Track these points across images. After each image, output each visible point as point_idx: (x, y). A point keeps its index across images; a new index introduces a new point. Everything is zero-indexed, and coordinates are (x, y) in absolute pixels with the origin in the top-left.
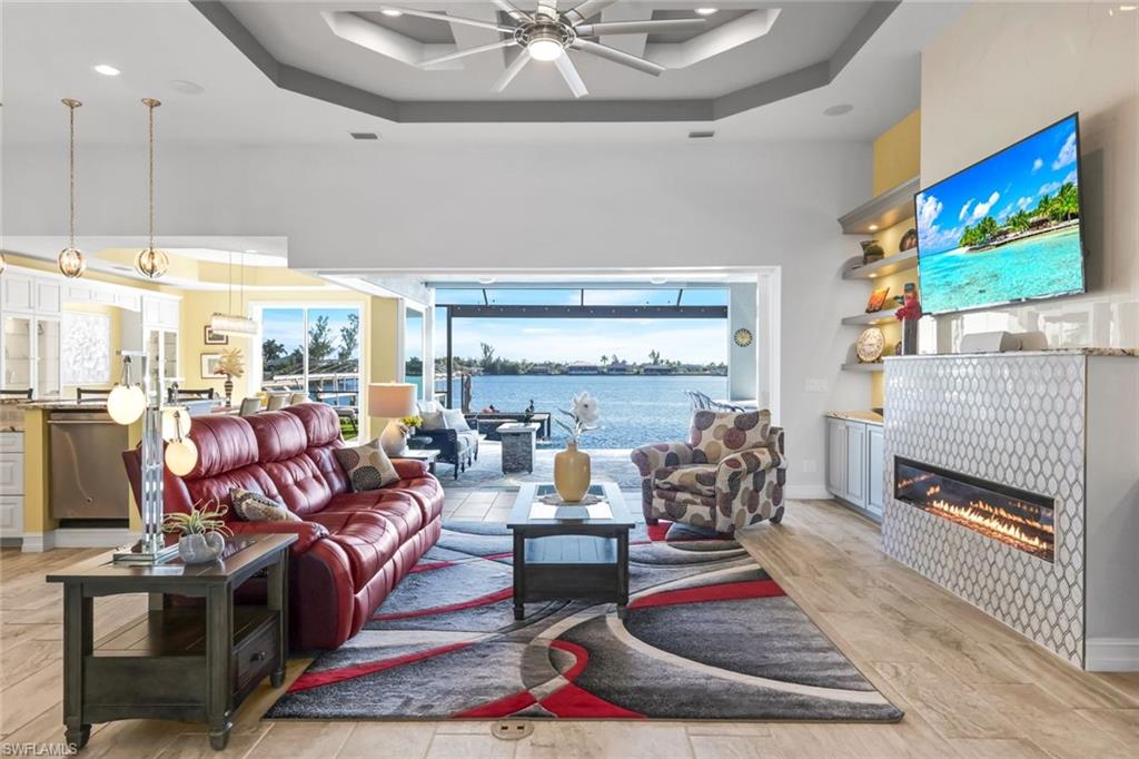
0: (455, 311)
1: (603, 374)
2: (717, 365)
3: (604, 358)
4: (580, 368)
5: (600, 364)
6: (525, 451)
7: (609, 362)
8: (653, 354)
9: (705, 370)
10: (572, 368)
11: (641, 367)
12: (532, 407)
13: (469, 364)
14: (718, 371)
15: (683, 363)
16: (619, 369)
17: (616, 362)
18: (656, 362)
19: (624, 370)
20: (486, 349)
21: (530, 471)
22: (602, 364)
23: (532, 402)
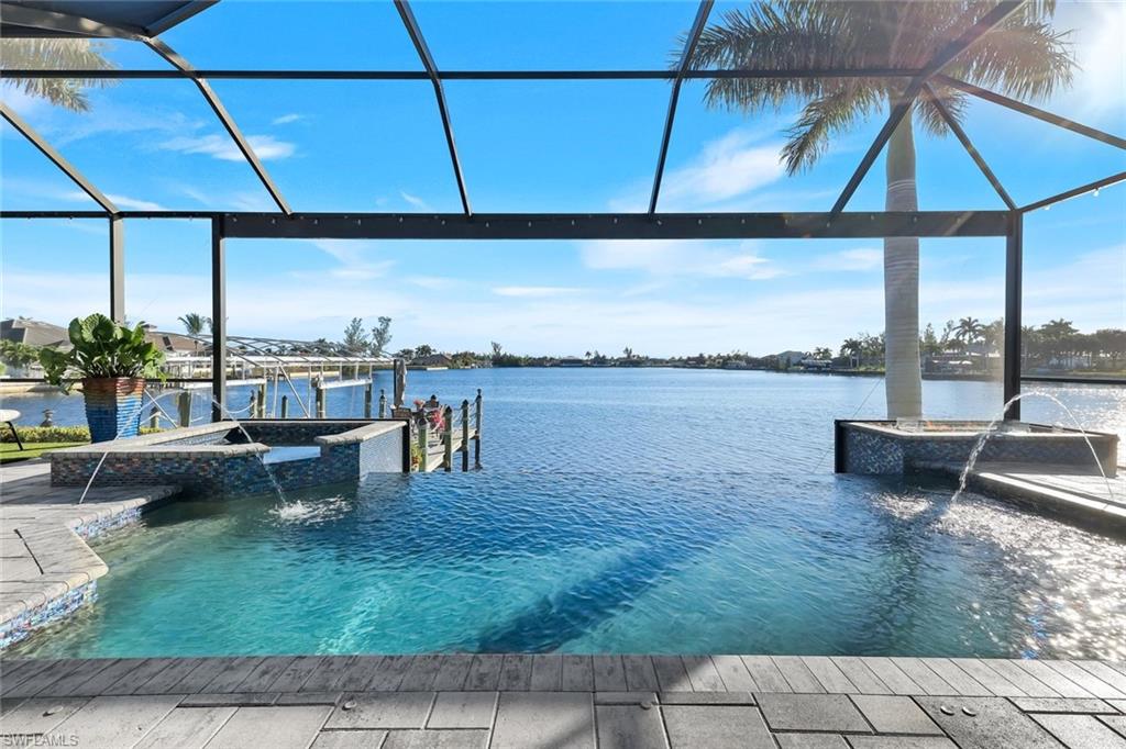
0: (226, 225)
1: (587, 366)
2: (677, 358)
3: (588, 354)
4: (569, 361)
7: (592, 357)
8: (627, 350)
9: (667, 362)
10: (562, 361)
11: (617, 360)
14: (677, 364)
15: (651, 357)
16: (600, 362)
17: (597, 357)
18: (629, 356)
19: (604, 363)
20: (496, 347)
22: (586, 358)
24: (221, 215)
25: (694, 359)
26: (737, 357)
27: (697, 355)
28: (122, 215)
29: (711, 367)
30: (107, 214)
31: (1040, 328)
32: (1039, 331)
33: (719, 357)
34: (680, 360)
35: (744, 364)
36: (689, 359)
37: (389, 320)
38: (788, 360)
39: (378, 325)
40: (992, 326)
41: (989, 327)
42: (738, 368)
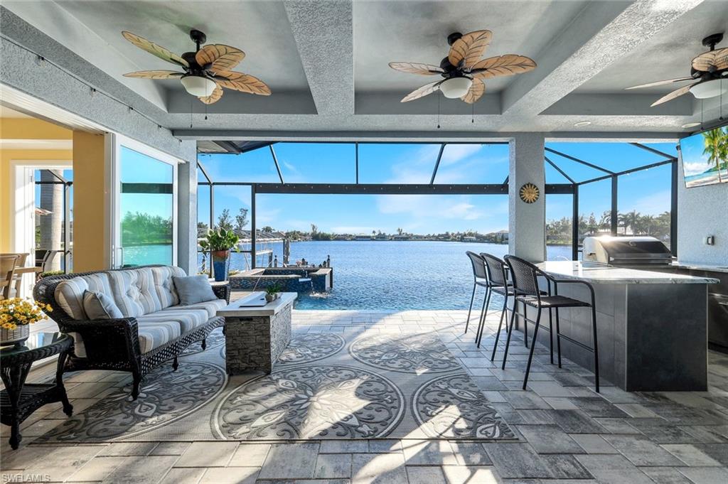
0: (258, 188)
1: (373, 240)
3: (374, 232)
4: (362, 237)
5: (372, 235)
6: (261, 343)
7: (376, 234)
8: (399, 229)
9: (425, 238)
10: (357, 237)
11: (393, 236)
12: (329, 259)
13: (305, 235)
14: (431, 239)
15: (415, 234)
16: (382, 237)
17: (380, 234)
18: (400, 234)
19: (384, 238)
20: (314, 227)
21: (268, 373)
23: (329, 256)
24: (255, 184)
25: (442, 235)
26: (470, 234)
27: (444, 233)
28: (214, 184)
29: (453, 240)
30: (209, 183)
31: (658, 216)
32: (657, 218)
33: (459, 234)
34: (433, 236)
35: (474, 238)
36: (439, 235)
37: (247, 210)
38: (503, 236)
39: (240, 214)
40: (628, 215)
41: (627, 215)
42: (471, 241)
